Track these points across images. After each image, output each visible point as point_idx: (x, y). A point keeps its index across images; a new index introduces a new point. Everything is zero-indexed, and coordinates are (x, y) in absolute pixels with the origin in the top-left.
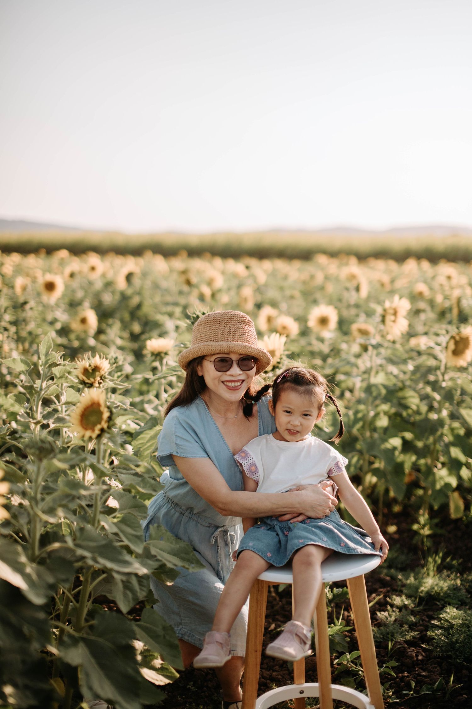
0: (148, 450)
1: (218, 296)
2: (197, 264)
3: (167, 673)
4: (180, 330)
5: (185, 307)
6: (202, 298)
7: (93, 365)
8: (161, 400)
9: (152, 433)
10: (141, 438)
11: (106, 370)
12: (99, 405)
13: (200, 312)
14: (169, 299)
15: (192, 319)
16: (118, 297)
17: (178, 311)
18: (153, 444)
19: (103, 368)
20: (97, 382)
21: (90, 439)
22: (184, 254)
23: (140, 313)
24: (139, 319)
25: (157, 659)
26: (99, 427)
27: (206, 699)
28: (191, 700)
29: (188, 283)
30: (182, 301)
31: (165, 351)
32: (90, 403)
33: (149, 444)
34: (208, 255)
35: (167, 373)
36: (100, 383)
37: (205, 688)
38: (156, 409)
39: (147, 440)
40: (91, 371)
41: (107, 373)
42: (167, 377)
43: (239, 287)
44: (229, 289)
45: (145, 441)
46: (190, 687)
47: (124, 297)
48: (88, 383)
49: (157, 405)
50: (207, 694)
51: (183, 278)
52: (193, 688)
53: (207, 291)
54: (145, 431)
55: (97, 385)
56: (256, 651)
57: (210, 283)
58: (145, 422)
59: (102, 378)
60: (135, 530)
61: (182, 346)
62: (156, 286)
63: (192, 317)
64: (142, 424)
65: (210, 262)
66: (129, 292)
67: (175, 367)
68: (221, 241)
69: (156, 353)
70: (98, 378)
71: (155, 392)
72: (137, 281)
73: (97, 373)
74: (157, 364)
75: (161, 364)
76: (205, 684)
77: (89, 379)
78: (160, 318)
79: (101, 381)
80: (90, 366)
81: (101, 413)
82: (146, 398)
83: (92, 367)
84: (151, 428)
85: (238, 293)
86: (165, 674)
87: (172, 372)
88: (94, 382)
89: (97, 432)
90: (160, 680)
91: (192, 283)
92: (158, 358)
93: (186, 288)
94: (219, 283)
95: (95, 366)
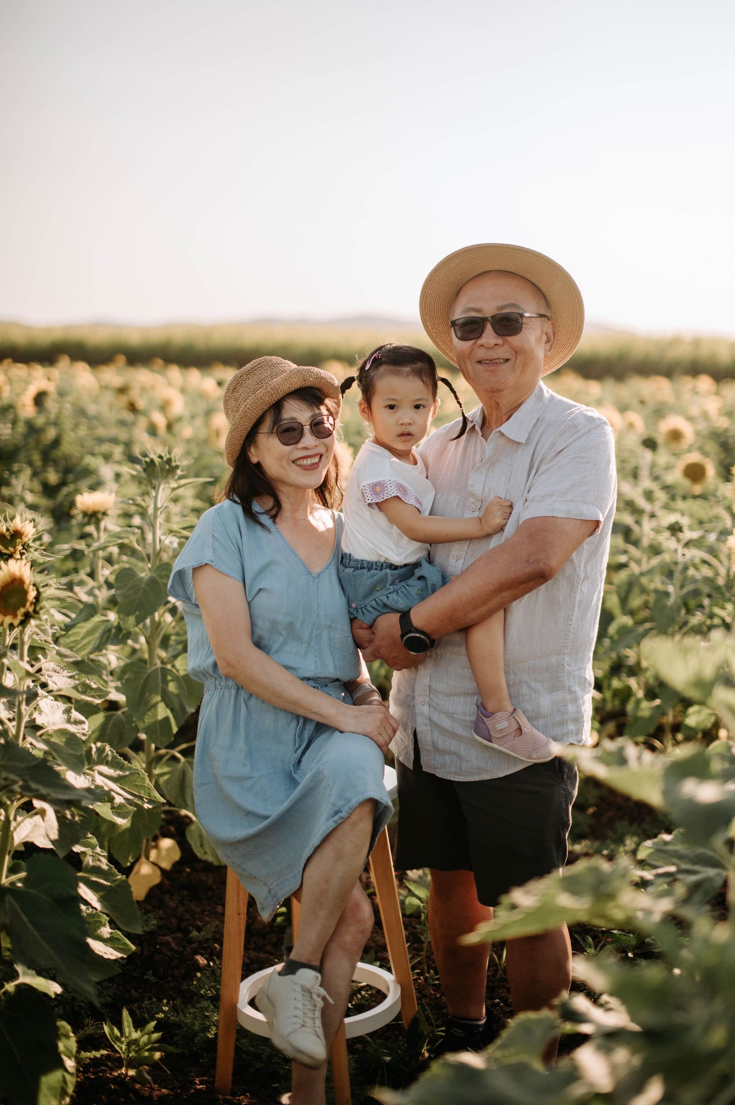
0: (84, 650)
1: (177, 428)
2: (142, 377)
3: (118, 945)
4: (122, 480)
5: (128, 445)
6: (153, 431)
7: (11, 529)
8: (98, 581)
9: (88, 625)
10: (74, 633)
11: (30, 536)
12: (21, 581)
13: (155, 454)
14: (101, 432)
15: (144, 464)
16: (21, 428)
17: (118, 451)
18: (90, 641)
19: (26, 533)
20: (18, 553)
21: (12, 627)
22: (121, 359)
23: (57, 453)
24: (55, 462)
25: (104, 926)
26: (22, 610)
27: (171, 993)
28: (151, 994)
29: (132, 408)
30: (123, 435)
31: (102, 510)
32: (9, 580)
33: (85, 642)
34: (159, 362)
35: (109, 542)
36: (22, 554)
37: (170, 978)
38: (90, 593)
39: (81, 636)
40: (9, 537)
41: (31, 541)
42: (109, 546)
43: (209, 413)
44: (193, 417)
45: (79, 638)
46: (149, 977)
47: (32, 429)
48: (5, 554)
49: (93, 588)
50: (172, 985)
51: (124, 400)
52: (153, 978)
53: (160, 420)
54: (79, 623)
55: (18, 556)
56: (239, 914)
57: (164, 407)
58: (78, 611)
59: (26, 547)
60: (73, 749)
61: (131, 502)
62: (81, 412)
63: (143, 462)
64: (73, 616)
65: (162, 373)
66: (40, 421)
67: (119, 533)
68: (179, 337)
69: (90, 512)
70: (20, 547)
71: (88, 570)
72: (51, 404)
73: (18, 540)
74: (91, 529)
75: (98, 528)
76: (170, 972)
77: (7, 549)
78: (90, 461)
79: (24, 551)
80: (8, 530)
81: (26, 593)
82: (75, 578)
83: (10, 532)
84: (86, 620)
85: (207, 423)
86: (116, 946)
87: (116, 539)
88: (15, 553)
89: (20, 618)
90: (109, 953)
91: (139, 408)
92: (93, 520)
93: (128, 416)
94: (178, 407)
95: (14, 531)
